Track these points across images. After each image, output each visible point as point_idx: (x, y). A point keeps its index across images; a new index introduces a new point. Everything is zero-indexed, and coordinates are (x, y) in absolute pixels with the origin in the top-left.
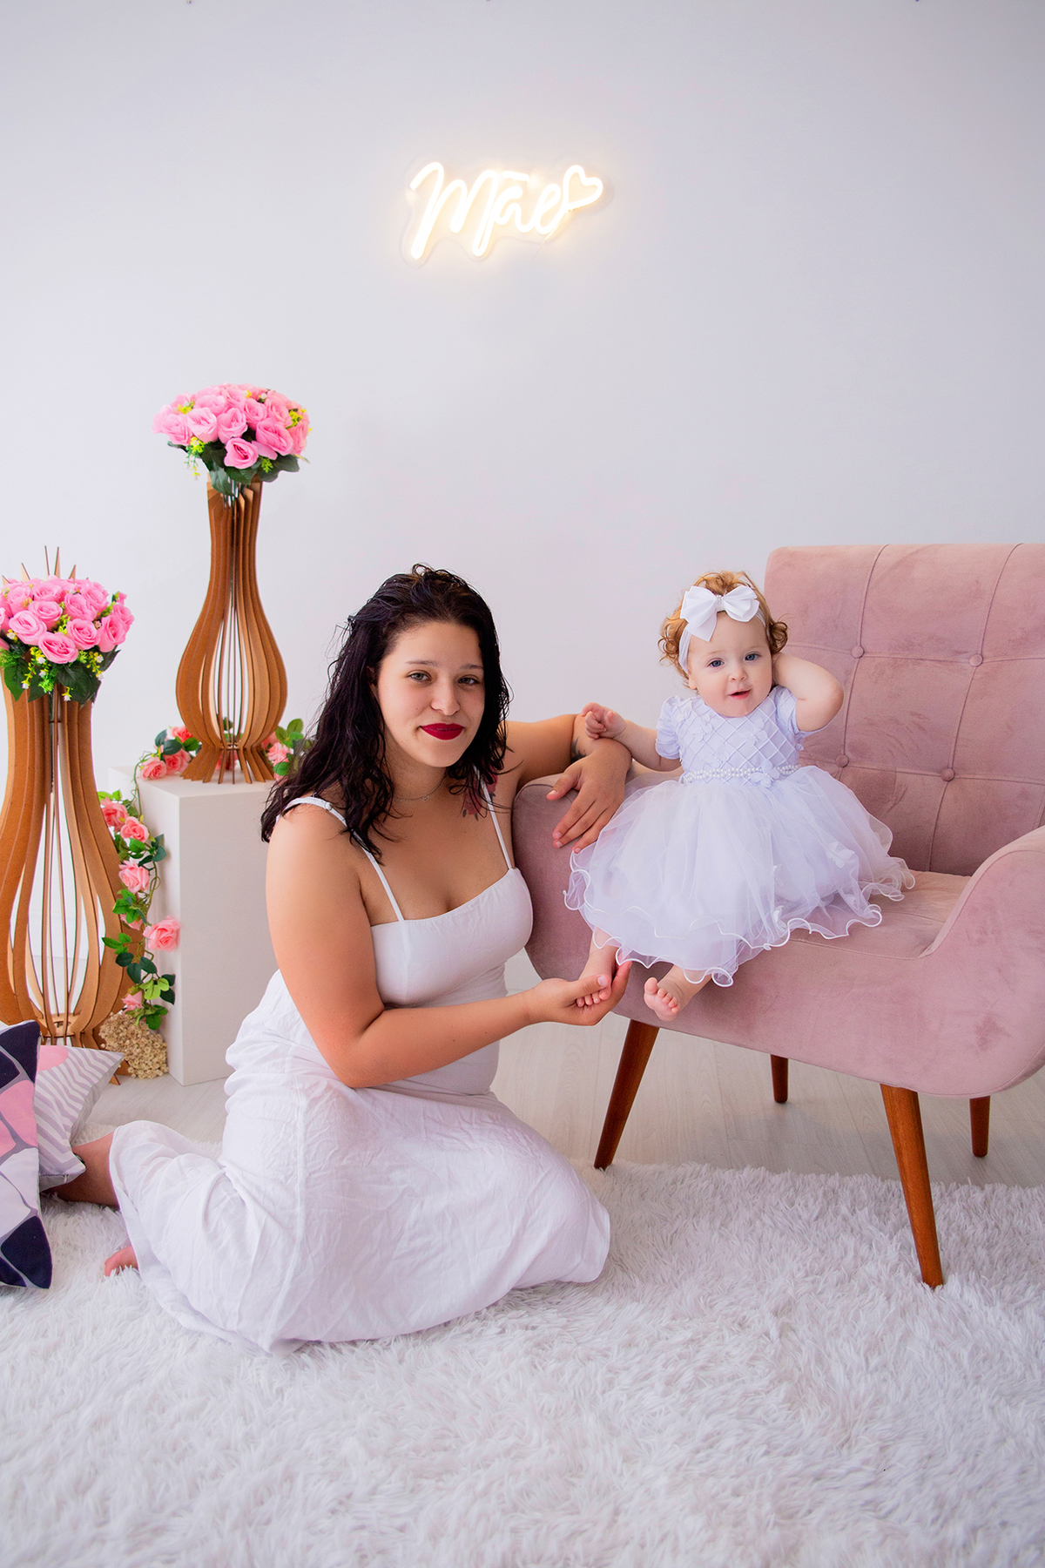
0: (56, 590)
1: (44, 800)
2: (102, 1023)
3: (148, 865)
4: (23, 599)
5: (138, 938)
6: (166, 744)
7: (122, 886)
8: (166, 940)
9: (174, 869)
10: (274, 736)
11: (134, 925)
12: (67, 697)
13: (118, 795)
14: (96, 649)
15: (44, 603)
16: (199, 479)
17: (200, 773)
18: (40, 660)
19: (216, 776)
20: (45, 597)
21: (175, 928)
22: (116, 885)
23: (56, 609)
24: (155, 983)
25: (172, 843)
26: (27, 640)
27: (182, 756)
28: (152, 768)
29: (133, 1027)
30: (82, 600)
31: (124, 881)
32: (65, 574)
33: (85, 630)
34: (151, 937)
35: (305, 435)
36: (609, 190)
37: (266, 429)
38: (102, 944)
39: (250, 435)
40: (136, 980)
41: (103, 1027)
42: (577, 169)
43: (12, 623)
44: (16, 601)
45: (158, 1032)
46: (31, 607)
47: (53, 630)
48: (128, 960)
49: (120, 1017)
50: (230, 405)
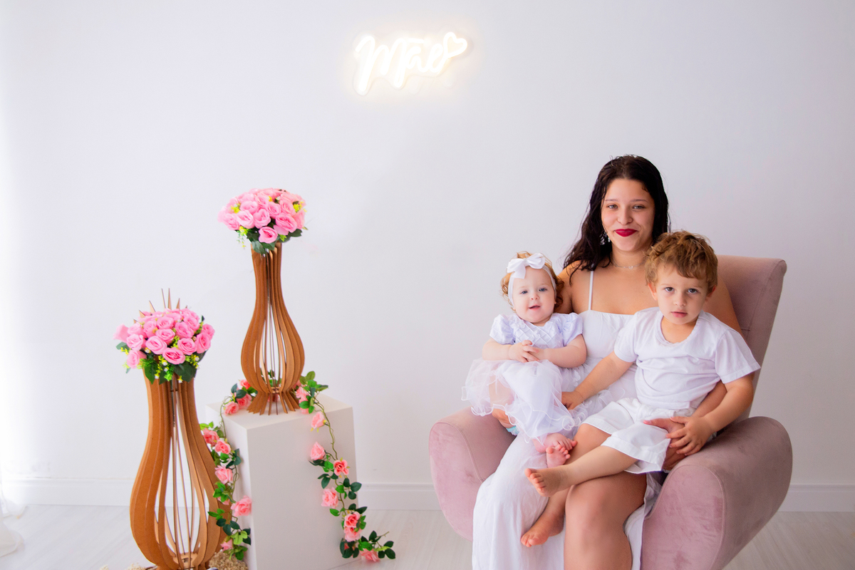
0: (171, 321)
1: (170, 434)
2: (210, 559)
3: (231, 467)
4: (153, 328)
5: (228, 510)
6: (238, 392)
7: (217, 480)
8: (244, 511)
9: (246, 468)
10: (299, 382)
11: (226, 503)
12: (180, 381)
13: (212, 424)
14: (195, 353)
15: (165, 330)
16: (246, 248)
17: (258, 408)
18: (164, 363)
19: (267, 409)
20: (165, 326)
21: (249, 503)
22: (214, 479)
23: (171, 333)
24: (240, 534)
25: (244, 454)
26: (156, 353)
27: (247, 397)
28: (231, 408)
29: (228, 561)
30: (185, 325)
31: (218, 477)
32: (174, 308)
33: (188, 344)
34: (235, 509)
35: (303, 217)
36: (471, 44)
37: (281, 219)
38: (208, 515)
39: (272, 223)
40: (229, 534)
41: (211, 562)
42: (451, 35)
43: (148, 344)
44: (149, 330)
45: (243, 561)
46: (157, 334)
47: (170, 346)
48: (222, 523)
49: (220, 555)
50: (260, 207)
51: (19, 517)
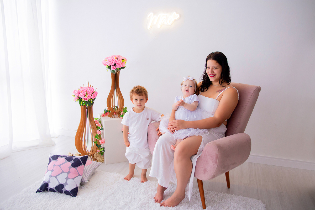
0: (86, 89)
3: (101, 130)
4: (81, 91)
5: (99, 142)
6: (106, 111)
8: (103, 142)
9: (105, 131)
10: (122, 110)
11: (98, 140)
12: (87, 106)
13: (98, 119)
14: (92, 99)
16: (109, 71)
17: (110, 116)
19: (113, 116)
20: (84, 91)
22: (96, 133)
23: (86, 93)
24: (102, 148)
25: (104, 127)
26: (81, 98)
27: (108, 113)
28: (103, 115)
29: (99, 155)
30: (90, 91)
33: (90, 96)
35: (124, 64)
36: (181, 16)
37: (117, 64)
38: (94, 143)
39: (115, 65)
40: (99, 148)
41: (94, 155)
42: (175, 13)
43: (79, 95)
44: (80, 91)
45: (103, 156)
47: (85, 96)
48: (98, 145)
49: (97, 153)
50: (113, 60)
51: (57, 138)
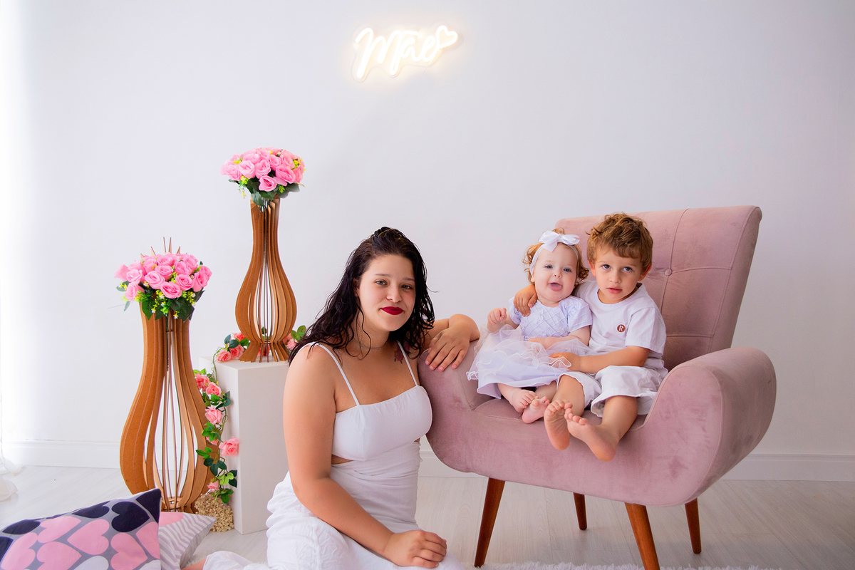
0: (170, 260)
1: (163, 374)
2: (196, 500)
3: (221, 409)
4: (152, 265)
5: (216, 450)
6: (230, 343)
7: (207, 421)
8: (232, 450)
9: (235, 410)
10: (290, 335)
11: (213, 442)
12: (176, 316)
13: (204, 371)
14: (192, 290)
15: (164, 267)
16: (246, 198)
17: (250, 357)
18: (161, 297)
19: (258, 359)
20: (164, 263)
21: (237, 443)
22: (204, 420)
23: (170, 269)
24: (226, 475)
25: (234, 396)
26: (154, 287)
27: (240, 348)
28: (223, 355)
29: (214, 501)
30: (184, 264)
31: (208, 418)
32: (174, 251)
33: (186, 280)
34: (223, 448)
35: (302, 173)
36: (461, 38)
37: (281, 170)
38: (196, 454)
39: (272, 173)
40: (215, 473)
41: (196, 502)
42: (443, 28)
43: (146, 278)
44: (148, 266)
45: (228, 505)
46: (156, 269)
47: (169, 280)
48: (210, 463)
49: (206, 497)
50: (261, 159)
